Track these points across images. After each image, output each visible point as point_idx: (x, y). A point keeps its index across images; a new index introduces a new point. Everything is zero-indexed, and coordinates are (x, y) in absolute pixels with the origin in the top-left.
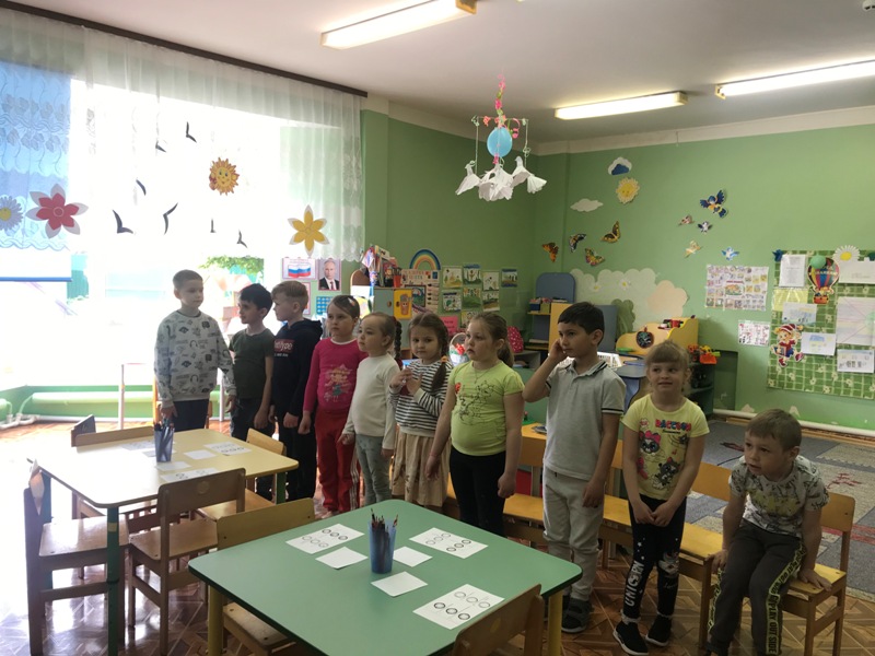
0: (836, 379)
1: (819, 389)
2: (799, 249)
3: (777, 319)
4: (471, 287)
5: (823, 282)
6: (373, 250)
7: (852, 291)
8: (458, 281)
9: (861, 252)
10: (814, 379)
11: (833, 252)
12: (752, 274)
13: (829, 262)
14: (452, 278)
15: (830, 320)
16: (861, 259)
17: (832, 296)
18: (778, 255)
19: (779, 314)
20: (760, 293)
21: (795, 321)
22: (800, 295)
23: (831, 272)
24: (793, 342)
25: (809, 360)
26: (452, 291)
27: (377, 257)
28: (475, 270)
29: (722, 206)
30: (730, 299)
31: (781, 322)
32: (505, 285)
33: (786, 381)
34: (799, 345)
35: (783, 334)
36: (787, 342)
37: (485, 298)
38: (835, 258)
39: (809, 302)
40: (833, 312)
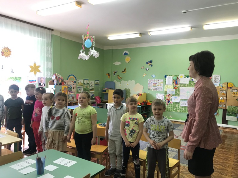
0: (180, 108)
1: (176, 111)
2: (170, 75)
3: (166, 93)
4: (86, 85)
5: (176, 83)
6: (55, 75)
7: (183, 85)
8: (82, 84)
9: (185, 76)
10: (175, 108)
11: (178, 76)
12: (159, 81)
13: (178, 78)
14: (80, 83)
15: (178, 93)
16: (185, 77)
17: (179, 87)
18: (165, 76)
19: (166, 92)
20: (161, 86)
21: (170, 93)
22: (171, 87)
23: (178, 81)
24: (170, 99)
25: (174, 103)
26: (80, 86)
27: (56, 77)
28: (87, 81)
29: (152, 64)
30: (154, 88)
31: (167, 94)
32: (96, 85)
33: (168, 109)
34: (171, 99)
35: (167, 97)
36: (168, 99)
37: (90, 88)
38: (179, 77)
39: (173, 88)
40: (179, 91)
